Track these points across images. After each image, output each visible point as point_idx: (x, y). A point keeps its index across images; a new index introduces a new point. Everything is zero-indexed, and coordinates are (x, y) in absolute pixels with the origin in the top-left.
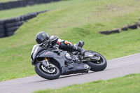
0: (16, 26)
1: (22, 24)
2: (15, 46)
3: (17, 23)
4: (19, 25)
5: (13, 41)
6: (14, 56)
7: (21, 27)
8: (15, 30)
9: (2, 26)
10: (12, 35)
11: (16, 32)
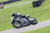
0: (41, 3)
1: (43, 2)
2: (41, 10)
3: (41, 2)
4: (42, 2)
5: (40, 8)
6: (41, 14)
7: (43, 3)
8: (41, 4)
9: (36, 3)
10: (40, 6)
11: (41, 5)
